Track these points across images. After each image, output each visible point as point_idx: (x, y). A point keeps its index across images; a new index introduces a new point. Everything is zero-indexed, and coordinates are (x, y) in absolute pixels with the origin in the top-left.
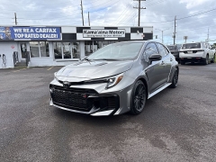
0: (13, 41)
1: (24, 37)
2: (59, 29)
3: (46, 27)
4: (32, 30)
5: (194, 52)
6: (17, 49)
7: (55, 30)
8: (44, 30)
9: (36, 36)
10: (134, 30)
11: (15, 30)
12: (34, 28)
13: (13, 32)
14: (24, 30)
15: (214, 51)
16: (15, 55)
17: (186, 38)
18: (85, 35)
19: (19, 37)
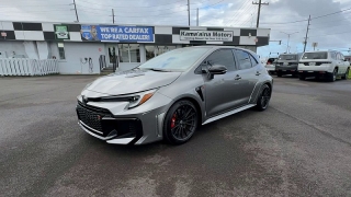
0: (99, 43)
1: (111, 39)
2: (152, 29)
3: (137, 27)
4: (121, 30)
5: (318, 64)
6: (104, 51)
7: (146, 30)
8: (135, 31)
9: (125, 38)
10: (245, 32)
11: (102, 30)
12: (123, 28)
13: (99, 32)
14: (113, 30)
15: (347, 63)
16: (102, 59)
17: (315, 45)
18: (183, 37)
19: (106, 37)
